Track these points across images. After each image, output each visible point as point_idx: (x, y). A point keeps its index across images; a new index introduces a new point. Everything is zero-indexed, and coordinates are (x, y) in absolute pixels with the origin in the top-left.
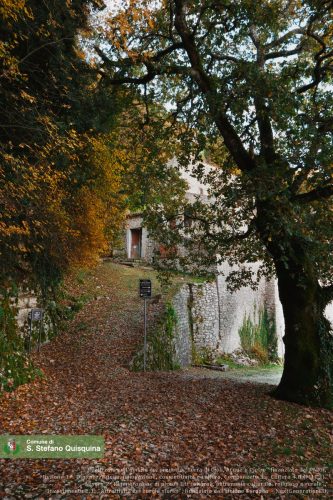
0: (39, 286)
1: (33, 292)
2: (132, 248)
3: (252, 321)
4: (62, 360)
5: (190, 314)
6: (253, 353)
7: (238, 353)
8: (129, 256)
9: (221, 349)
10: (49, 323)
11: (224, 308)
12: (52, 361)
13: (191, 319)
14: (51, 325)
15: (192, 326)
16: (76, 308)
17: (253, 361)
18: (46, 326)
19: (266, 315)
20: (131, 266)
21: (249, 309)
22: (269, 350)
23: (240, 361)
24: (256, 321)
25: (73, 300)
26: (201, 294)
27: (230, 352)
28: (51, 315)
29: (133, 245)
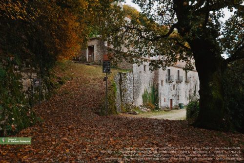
0: (38, 65)
1: (34, 69)
2: (89, 56)
3: (148, 91)
4: (55, 111)
5: (120, 87)
6: (148, 106)
7: (141, 106)
8: (87, 60)
9: (134, 104)
10: (45, 89)
11: (136, 85)
12: (49, 111)
13: (120, 90)
14: (47, 90)
15: (121, 93)
16: (61, 83)
17: (148, 109)
18: (44, 91)
19: (154, 89)
20: (89, 65)
21: (147, 85)
22: (155, 105)
23: (143, 110)
24: (149, 91)
25: (59, 78)
26: (126, 78)
27: (138, 105)
28: (46, 84)
29: (89, 55)
